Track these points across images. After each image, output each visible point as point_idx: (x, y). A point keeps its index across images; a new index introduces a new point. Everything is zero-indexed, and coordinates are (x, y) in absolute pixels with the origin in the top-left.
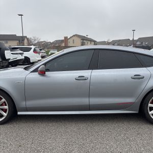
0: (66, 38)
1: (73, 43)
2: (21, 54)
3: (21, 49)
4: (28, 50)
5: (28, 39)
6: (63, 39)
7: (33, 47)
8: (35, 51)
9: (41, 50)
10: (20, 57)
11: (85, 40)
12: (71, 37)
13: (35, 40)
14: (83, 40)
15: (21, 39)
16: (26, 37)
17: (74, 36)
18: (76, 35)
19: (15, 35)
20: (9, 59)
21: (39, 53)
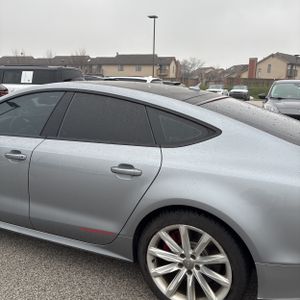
0: (253, 61)
1: (269, 71)
5: (177, 63)
6: (248, 63)
13: (193, 65)
14: (292, 65)
16: (173, 59)
17: (272, 56)
18: (278, 54)
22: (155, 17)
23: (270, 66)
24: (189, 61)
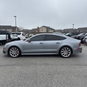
1: (42, 30)
2: (16, 36)
3: (16, 34)
4: (20, 34)
5: (17, 28)
6: (37, 28)
7: (22, 33)
8: (23, 35)
9: (25, 34)
10: (16, 38)
11: (48, 29)
12: (41, 28)
13: (21, 29)
14: (47, 29)
15: (14, 28)
17: (43, 26)
19: (11, 26)
20: (12, 38)
21: (25, 36)
22: (16, 16)
23: (42, 29)
24: (20, 27)
